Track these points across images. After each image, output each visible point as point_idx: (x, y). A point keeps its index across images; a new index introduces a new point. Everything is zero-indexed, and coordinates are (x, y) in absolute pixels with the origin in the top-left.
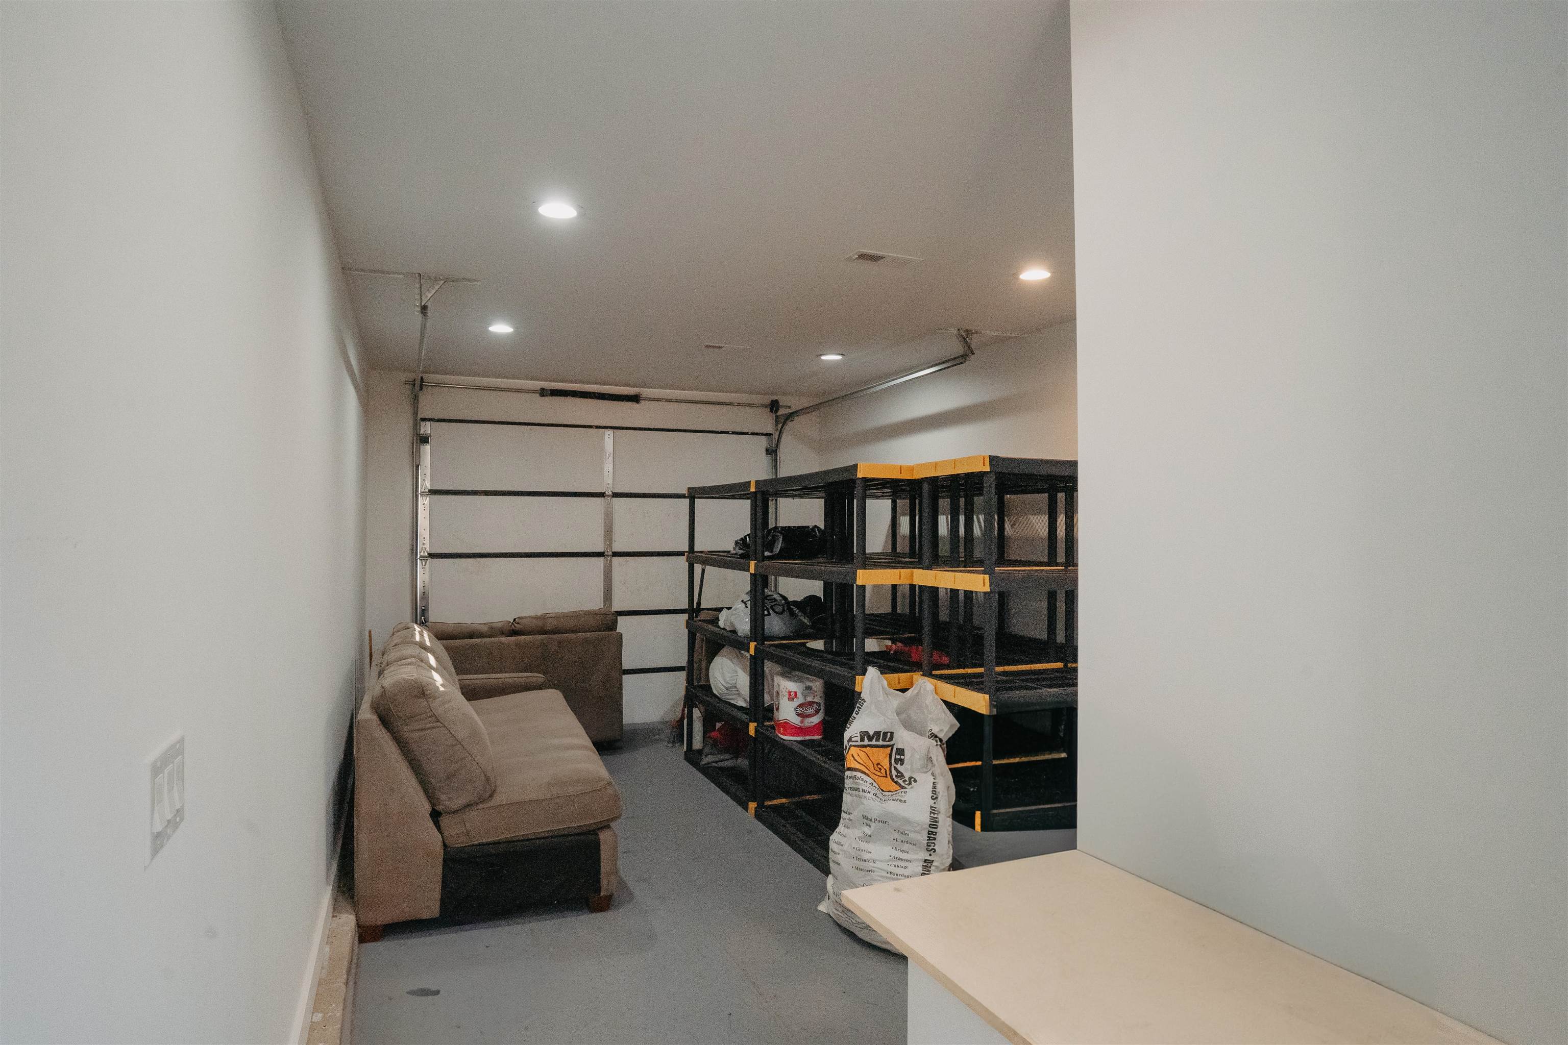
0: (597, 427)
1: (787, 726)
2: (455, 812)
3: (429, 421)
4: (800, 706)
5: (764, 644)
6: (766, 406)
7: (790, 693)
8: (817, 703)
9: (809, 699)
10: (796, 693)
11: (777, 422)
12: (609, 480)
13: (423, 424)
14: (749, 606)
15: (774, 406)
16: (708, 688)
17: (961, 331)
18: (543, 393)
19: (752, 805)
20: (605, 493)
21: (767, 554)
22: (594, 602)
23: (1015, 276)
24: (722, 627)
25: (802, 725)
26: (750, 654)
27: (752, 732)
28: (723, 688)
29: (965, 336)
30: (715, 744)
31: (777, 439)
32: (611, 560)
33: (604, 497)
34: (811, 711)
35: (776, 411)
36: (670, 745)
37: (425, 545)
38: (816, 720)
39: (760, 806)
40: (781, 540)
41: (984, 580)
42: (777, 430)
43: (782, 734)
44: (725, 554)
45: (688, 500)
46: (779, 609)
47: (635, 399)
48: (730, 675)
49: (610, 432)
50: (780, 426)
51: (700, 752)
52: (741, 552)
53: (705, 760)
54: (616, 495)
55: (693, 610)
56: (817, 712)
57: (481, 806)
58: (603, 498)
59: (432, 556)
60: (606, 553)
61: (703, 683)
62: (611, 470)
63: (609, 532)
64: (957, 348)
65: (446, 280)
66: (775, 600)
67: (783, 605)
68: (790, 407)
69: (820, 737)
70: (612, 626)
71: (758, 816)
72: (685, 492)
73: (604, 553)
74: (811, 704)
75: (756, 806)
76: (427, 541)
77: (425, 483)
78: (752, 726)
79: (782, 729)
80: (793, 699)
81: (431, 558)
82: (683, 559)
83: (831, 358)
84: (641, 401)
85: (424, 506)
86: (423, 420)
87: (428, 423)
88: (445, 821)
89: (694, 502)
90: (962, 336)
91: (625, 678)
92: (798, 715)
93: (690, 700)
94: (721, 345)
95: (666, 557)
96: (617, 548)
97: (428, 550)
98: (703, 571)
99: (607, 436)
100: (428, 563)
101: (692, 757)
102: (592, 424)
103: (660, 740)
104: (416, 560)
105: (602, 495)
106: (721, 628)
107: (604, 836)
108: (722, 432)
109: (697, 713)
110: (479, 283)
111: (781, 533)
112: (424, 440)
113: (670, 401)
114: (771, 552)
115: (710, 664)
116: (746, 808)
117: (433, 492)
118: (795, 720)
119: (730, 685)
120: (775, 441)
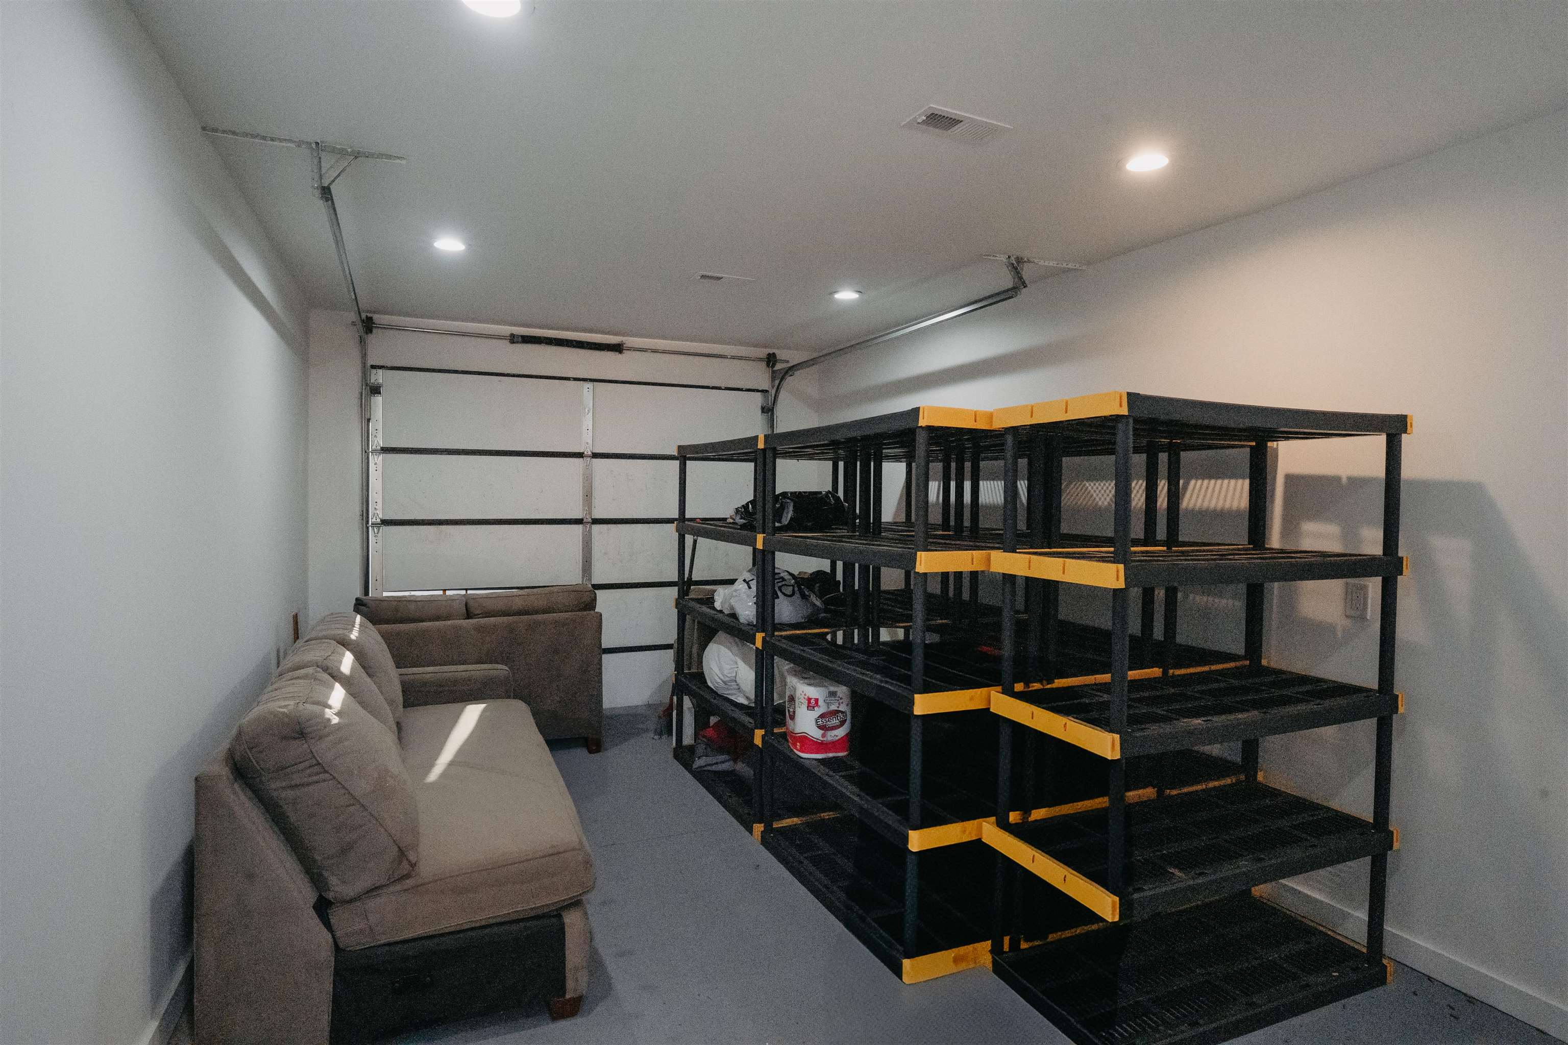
0: (575, 379)
1: (805, 741)
2: (351, 901)
3: (380, 369)
4: (822, 716)
5: (773, 635)
6: (761, 360)
7: (809, 700)
8: (842, 712)
9: (833, 707)
10: (817, 700)
11: (773, 379)
12: (587, 437)
13: (374, 371)
14: (754, 588)
15: (771, 360)
16: (700, 677)
17: (1012, 258)
18: (513, 339)
19: (759, 828)
20: (583, 453)
21: (777, 524)
22: (571, 576)
23: (1118, 165)
24: (718, 609)
25: (825, 739)
26: (756, 647)
27: (758, 741)
28: (719, 681)
29: (1016, 264)
30: (709, 743)
31: (773, 396)
32: (590, 527)
33: (583, 457)
34: (835, 722)
35: (773, 366)
36: (656, 737)
37: (377, 512)
38: (841, 733)
39: (768, 829)
40: (791, 508)
41: (1118, 571)
42: (773, 387)
43: (799, 751)
44: (720, 523)
45: (677, 462)
46: (789, 591)
47: (617, 348)
48: (728, 667)
49: (590, 385)
50: (777, 382)
51: (691, 749)
52: (743, 521)
53: (699, 763)
54: (595, 455)
55: (684, 584)
56: (843, 723)
57: (392, 889)
58: (581, 459)
59: (385, 522)
60: (585, 520)
61: (694, 670)
62: (590, 427)
63: (588, 497)
64: (1007, 281)
65: (357, 155)
66: (783, 579)
67: (792, 585)
68: (788, 362)
69: (845, 753)
70: (590, 605)
71: (764, 842)
72: (675, 453)
73: (582, 519)
74: (835, 713)
75: (763, 829)
76: (379, 506)
77: (377, 441)
78: (759, 734)
79: (798, 744)
80: (814, 707)
81: (385, 525)
82: (672, 527)
83: (846, 295)
84: (624, 351)
85: (376, 466)
86: (373, 367)
87: (380, 371)
88: (337, 916)
89: (685, 465)
90: (1013, 264)
91: (606, 658)
92: (820, 727)
93: (679, 689)
94: (719, 275)
95: (651, 525)
96: (598, 515)
97: (381, 516)
98: (695, 542)
99: (586, 390)
100: (381, 530)
101: (683, 755)
102: (569, 376)
103: (647, 730)
104: (368, 528)
105: (580, 455)
106: (717, 611)
107: (571, 919)
108: (713, 388)
109: (687, 702)
110: (404, 162)
111: (792, 500)
112: (375, 390)
113: (655, 351)
114: (781, 523)
115: (704, 650)
116: (750, 831)
117: (385, 450)
118: (815, 733)
119: (728, 679)
120: (771, 399)
